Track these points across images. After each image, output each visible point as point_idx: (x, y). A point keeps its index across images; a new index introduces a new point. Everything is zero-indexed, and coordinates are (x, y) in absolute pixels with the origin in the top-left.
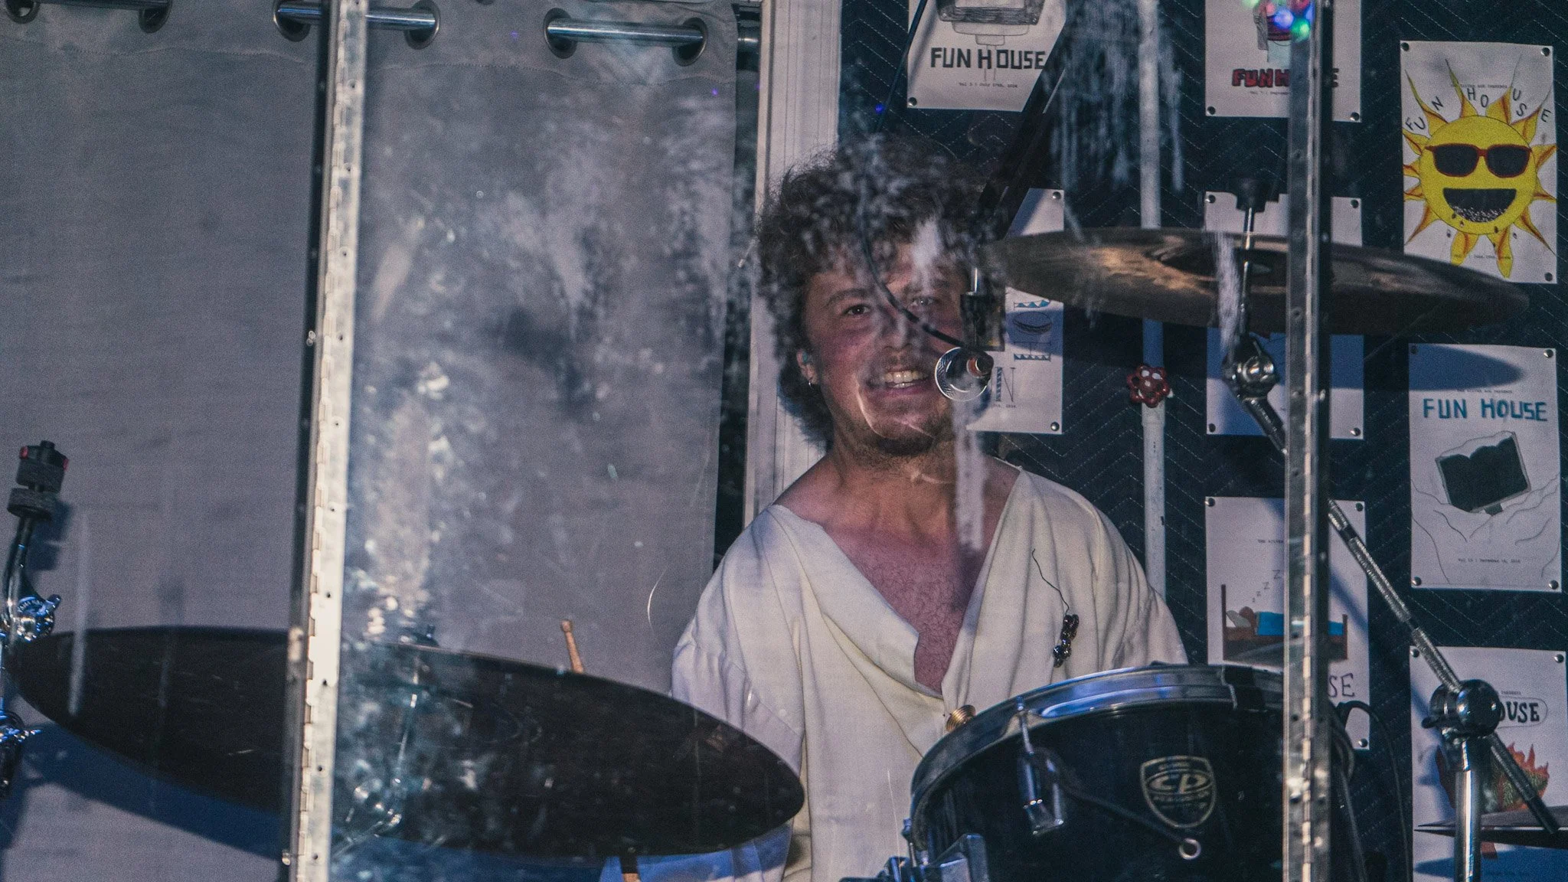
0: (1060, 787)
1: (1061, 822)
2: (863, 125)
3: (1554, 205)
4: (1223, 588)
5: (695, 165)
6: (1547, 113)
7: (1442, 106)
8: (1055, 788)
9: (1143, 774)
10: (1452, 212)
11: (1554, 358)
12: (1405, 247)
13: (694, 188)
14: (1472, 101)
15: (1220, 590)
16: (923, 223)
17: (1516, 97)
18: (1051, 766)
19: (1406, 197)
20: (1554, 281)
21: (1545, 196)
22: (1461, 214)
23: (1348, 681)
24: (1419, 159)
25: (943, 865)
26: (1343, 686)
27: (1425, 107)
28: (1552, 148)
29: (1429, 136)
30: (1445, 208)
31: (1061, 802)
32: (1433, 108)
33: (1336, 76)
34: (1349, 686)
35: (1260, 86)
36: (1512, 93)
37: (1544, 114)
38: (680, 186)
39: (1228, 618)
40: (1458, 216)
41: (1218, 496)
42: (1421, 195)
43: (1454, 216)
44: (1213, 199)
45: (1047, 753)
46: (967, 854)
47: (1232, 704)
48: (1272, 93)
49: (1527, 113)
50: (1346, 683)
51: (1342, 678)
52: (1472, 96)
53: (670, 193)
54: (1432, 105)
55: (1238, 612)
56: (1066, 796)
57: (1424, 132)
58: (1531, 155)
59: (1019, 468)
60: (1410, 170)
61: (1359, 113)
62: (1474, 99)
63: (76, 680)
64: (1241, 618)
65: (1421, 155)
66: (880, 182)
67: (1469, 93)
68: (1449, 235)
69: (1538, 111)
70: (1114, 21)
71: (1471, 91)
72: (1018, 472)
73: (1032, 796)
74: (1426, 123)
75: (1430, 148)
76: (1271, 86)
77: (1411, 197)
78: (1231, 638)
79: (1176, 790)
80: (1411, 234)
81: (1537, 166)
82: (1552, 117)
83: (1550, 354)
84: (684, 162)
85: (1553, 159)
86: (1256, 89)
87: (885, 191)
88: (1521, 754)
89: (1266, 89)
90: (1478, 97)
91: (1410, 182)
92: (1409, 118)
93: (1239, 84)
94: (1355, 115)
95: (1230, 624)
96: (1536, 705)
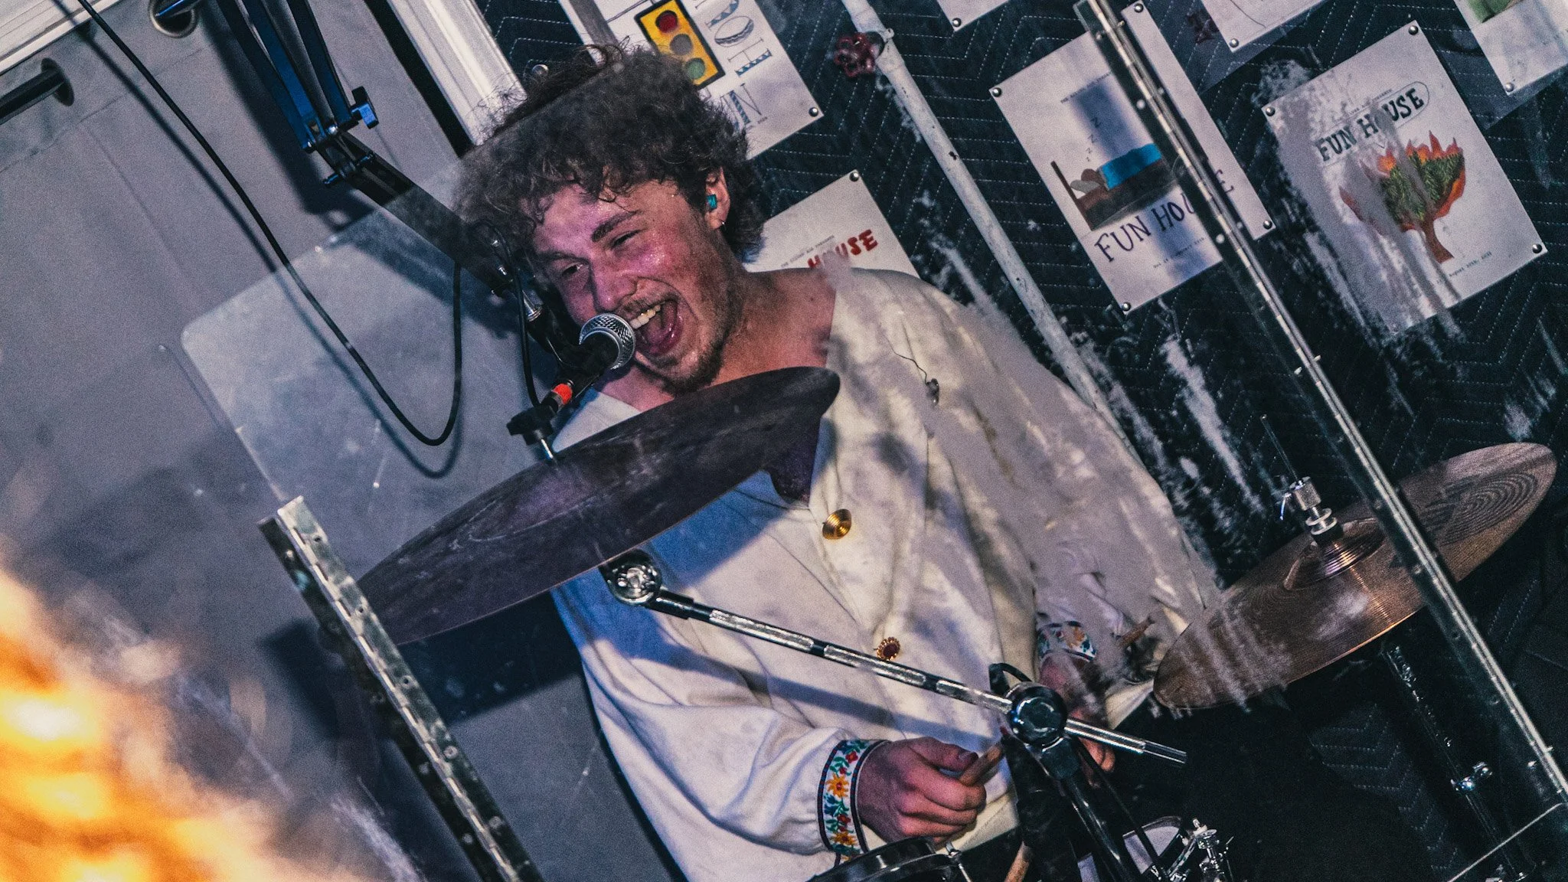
4: (1054, 165)
15: (1052, 170)
39: (1074, 190)
41: (1000, 82)
55: (1080, 179)
64: (1086, 183)
78: (1087, 206)
88: (1423, 147)
95: (1079, 195)
96: (1413, 90)
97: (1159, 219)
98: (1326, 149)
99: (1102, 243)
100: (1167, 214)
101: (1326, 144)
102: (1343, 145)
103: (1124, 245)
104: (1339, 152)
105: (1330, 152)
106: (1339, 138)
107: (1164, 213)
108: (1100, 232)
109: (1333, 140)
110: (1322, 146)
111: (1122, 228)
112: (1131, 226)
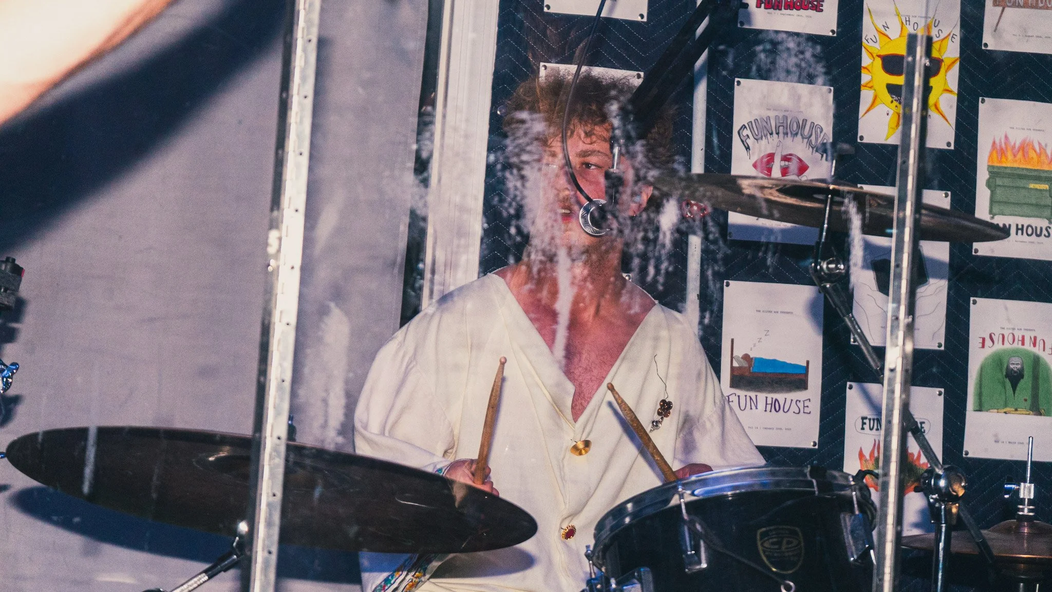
0: (705, 542)
1: (704, 565)
2: (633, 134)
3: (955, 97)
4: (732, 341)
5: (525, 157)
6: (954, 36)
7: (888, 28)
8: (702, 543)
9: (758, 537)
10: (891, 99)
11: (949, 198)
12: (859, 120)
13: (524, 172)
14: (908, 26)
15: (730, 342)
16: (668, 200)
17: (936, 25)
18: (698, 527)
19: (862, 88)
20: (952, 148)
21: (950, 91)
22: (895, 100)
23: (807, 403)
24: (872, 63)
25: (625, 588)
26: (804, 406)
27: (879, 30)
28: (956, 60)
29: (879, 48)
30: (887, 97)
31: (705, 552)
32: (883, 30)
33: (822, 4)
34: (808, 407)
35: (774, 9)
36: (934, 22)
37: (953, 37)
38: (515, 171)
39: (734, 359)
40: (894, 102)
41: (732, 280)
42: (872, 87)
43: (892, 102)
44: (739, 83)
45: (696, 518)
46: (640, 580)
47: (814, 492)
48: (781, 14)
49: (942, 36)
50: (805, 405)
51: (804, 401)
52: (908, 22)
53: (507, 174)
54: (883, 27)
55: (741, 357)
56: (708, 548)
57: (877, 45)
58: (943, 64)
59: (657, 302)
60: (866, 70)
61: (835, 30)
62: (909, 25)
63: (88, 471)
64: (742, 360)
65: (874, 60)
66: (642, 173)
67: (906, 21)
68: (888, 114)
69: (949, 35)
70: (794, 69)
71: (908, 19)
72: (655, 304)
73: (689, 549)
74: (878, 40)
75: (879, 56)
76: (781, 9)
77: (865, 88)
78: (735, 373)
79: (780, 548)
80: (864, 111)
81: (946, 71)
82: (957, 40)
83: (947, 196)
84: (518, 155)
85: (957, 66)
86: (771, 11)
87: (645, 178)
88: (912, 454)
89: (777, 11)
90: (912, 23)
91: (865, 78)
92: (867, 36)
93: (760, 7)
94: (833, 31)
95: (735, 364)
96: (924, 423)
97: (766, 404)
98: (865, 424)
99: (730, 397)
100: (772, 404)
101: (867, 421)
102: (875, 427)
103: (741, 405)
104: (871, 429)
105: (866, 427)
106: (876, 422)
107: (770, 402)
108: (733, 391)
109: (872, 422)
110: (865, 421)
111: (746, 396)
112: (751, 398)
